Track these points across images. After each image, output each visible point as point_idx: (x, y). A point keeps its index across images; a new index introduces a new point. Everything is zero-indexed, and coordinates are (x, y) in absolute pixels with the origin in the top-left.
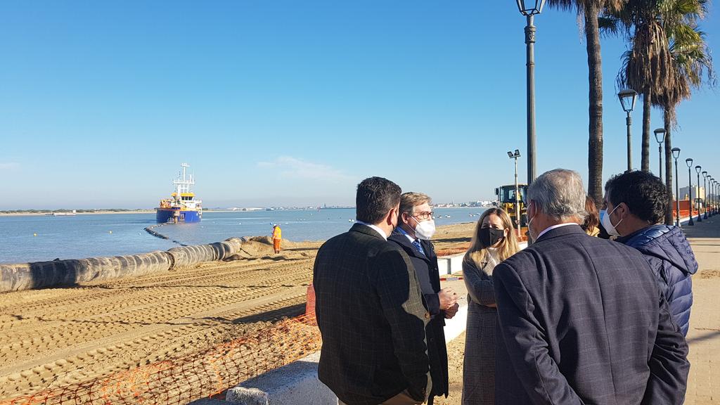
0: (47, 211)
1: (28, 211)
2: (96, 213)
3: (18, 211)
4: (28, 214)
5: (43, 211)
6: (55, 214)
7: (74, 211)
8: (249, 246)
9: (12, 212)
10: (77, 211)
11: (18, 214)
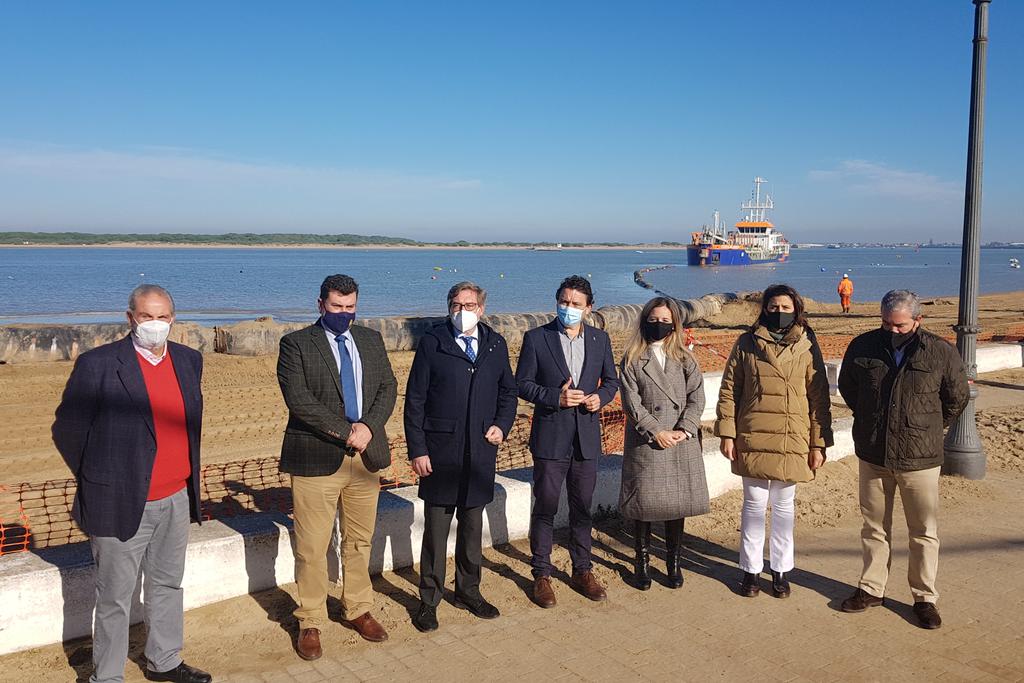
0: (527, 245)
1: (505, 244)
2: (586, 248)
3: (494, 244)
4: (505, 247)
5: (522, 245)
6: (537, 248)
7: (560, 246)
8: (738, 306)
9: (487, 244)
10: (563, 245)
11: (494, 247)
